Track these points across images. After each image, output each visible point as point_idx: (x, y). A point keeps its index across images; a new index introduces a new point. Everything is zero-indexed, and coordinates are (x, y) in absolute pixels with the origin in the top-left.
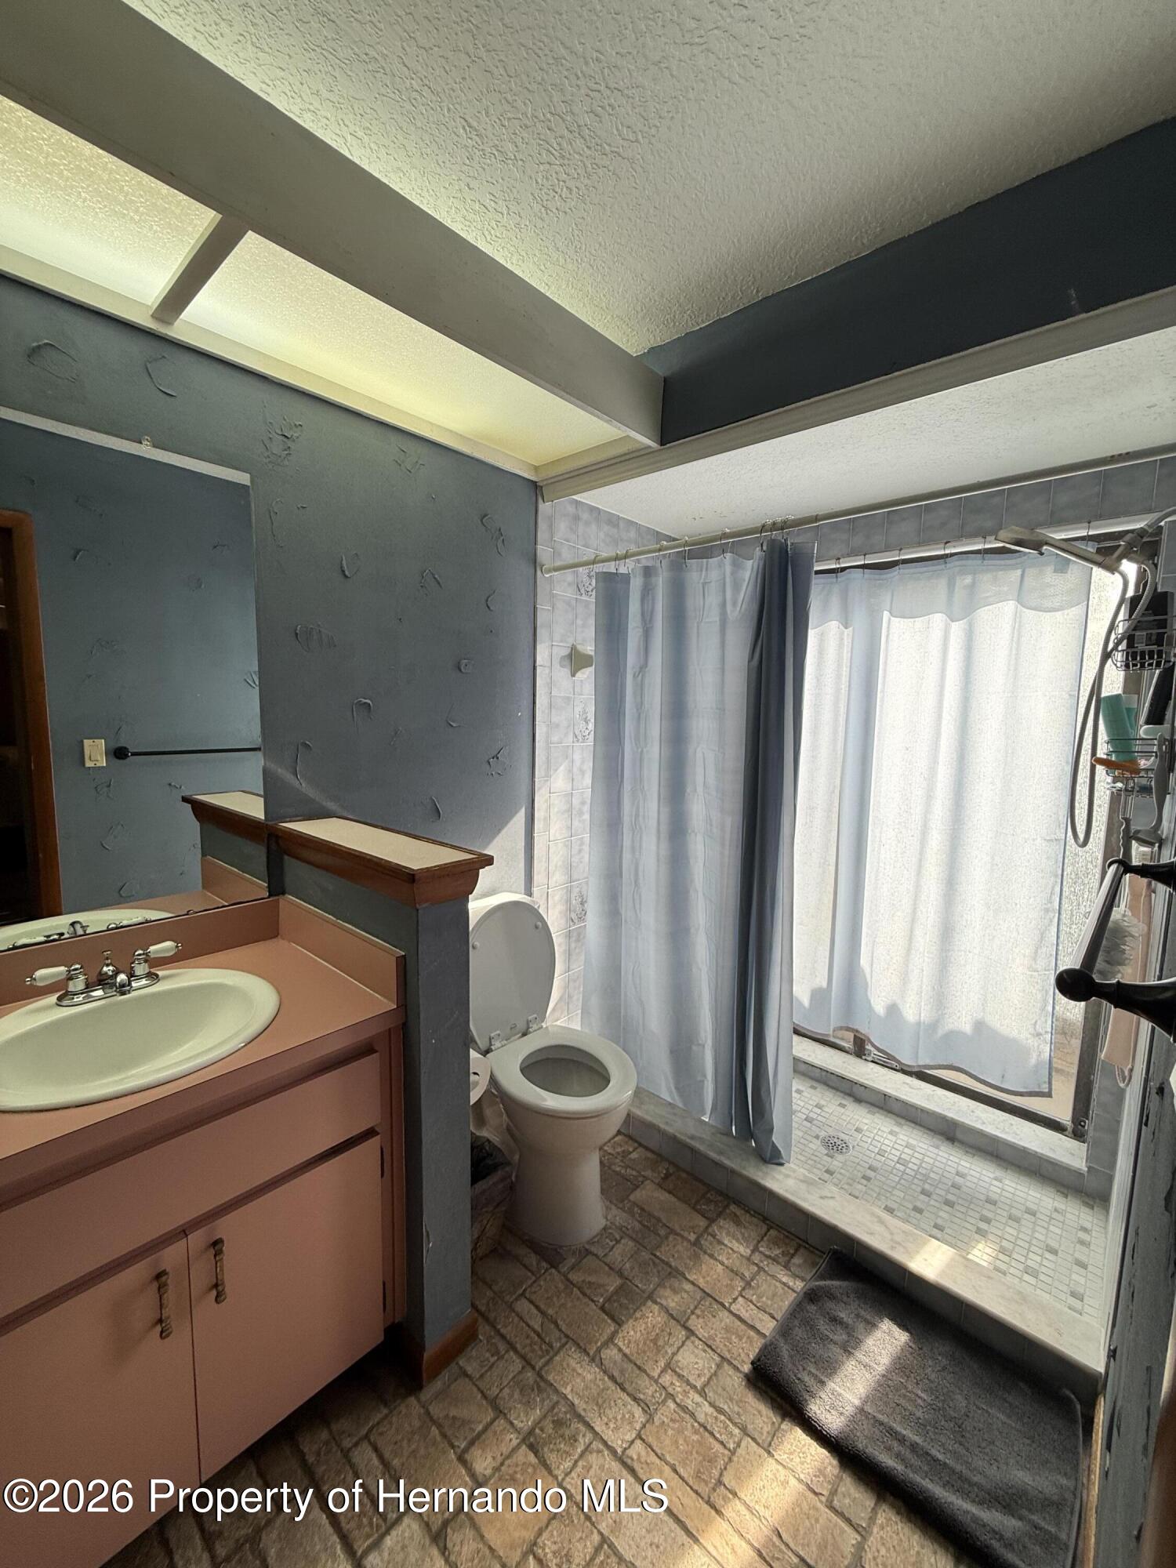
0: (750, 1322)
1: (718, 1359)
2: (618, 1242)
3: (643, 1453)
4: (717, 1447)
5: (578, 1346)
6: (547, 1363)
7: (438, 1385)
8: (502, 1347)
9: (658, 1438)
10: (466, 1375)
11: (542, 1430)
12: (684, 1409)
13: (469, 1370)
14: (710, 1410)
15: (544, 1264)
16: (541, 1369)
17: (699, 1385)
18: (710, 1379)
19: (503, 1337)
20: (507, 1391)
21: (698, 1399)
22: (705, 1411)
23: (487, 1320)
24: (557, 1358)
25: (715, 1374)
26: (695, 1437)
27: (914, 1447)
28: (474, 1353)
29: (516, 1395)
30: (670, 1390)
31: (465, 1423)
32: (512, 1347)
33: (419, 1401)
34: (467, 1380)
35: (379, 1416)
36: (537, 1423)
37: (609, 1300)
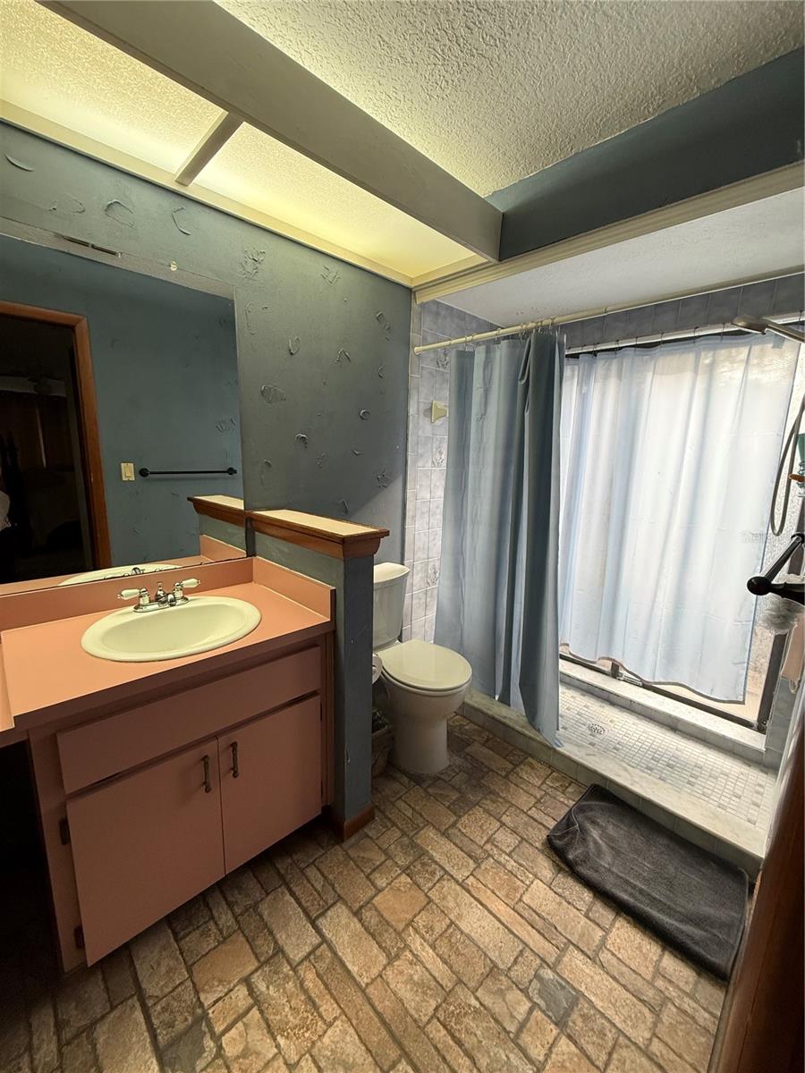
0: (539, 820)
1: (519, 839)
2: (458, 774)
3: (475, 883)
4: (519, 883)
5: (434, 827)
6: (416, 834)
7: (353, 840)
8: (389, 824)
9: (483, 876)
10: (368, 836)
11: (415, 867)
12: (499, 863)
13: (370, 835)
14: (515, 864)
15: (413, 783)
16: (413, 836)
17: (508, 851)
18: (514, 849)
19: (390, 819)
20: (393, 846)
21: (507, 858)
22: (511, 864)
23: (380, 810)
24: (422, 832)
25: (518, 846)
26: (506, 877)
27: (641, 891)
28: (373, 826)
29: (399, 848)
30: (491, 852)
31: (370, 860)
32: (394, 824)
33: (342, 848)
34: (369, 840)
35: (320, 854)
36: (411, 863)
37: (453, 804)
